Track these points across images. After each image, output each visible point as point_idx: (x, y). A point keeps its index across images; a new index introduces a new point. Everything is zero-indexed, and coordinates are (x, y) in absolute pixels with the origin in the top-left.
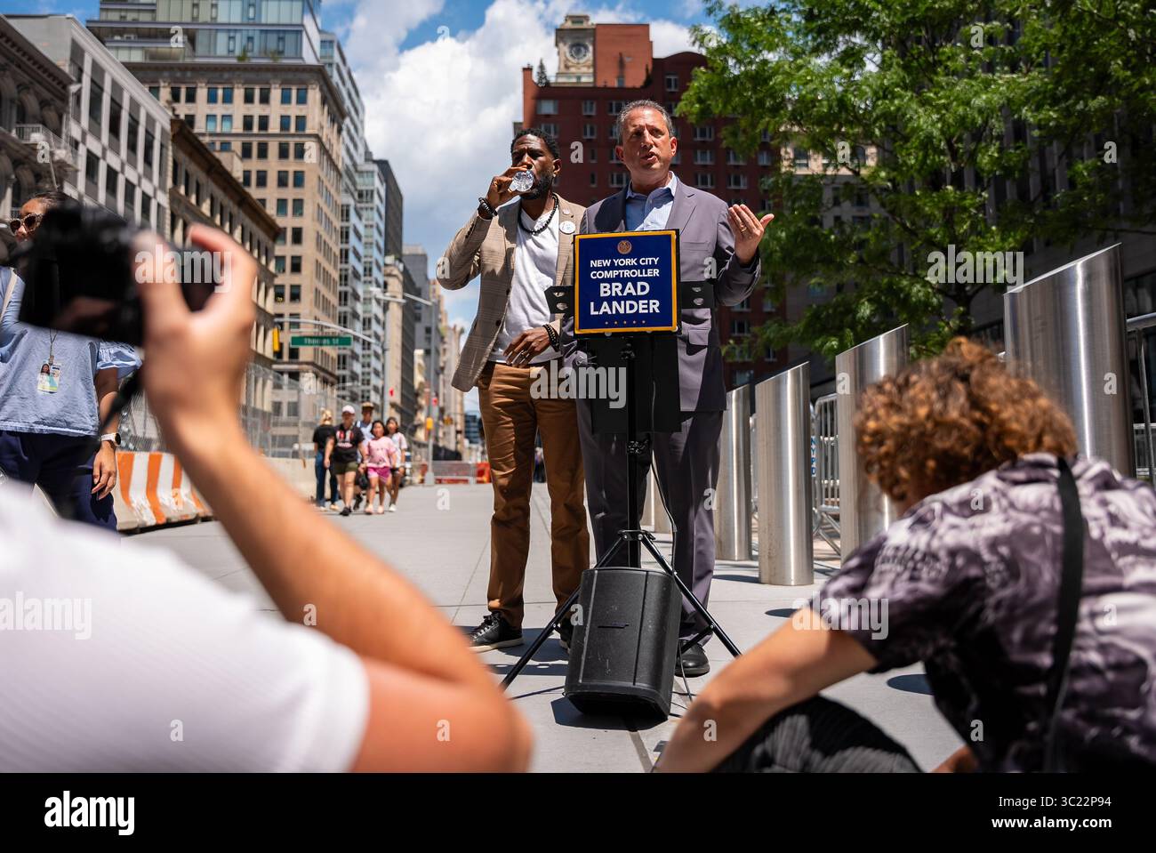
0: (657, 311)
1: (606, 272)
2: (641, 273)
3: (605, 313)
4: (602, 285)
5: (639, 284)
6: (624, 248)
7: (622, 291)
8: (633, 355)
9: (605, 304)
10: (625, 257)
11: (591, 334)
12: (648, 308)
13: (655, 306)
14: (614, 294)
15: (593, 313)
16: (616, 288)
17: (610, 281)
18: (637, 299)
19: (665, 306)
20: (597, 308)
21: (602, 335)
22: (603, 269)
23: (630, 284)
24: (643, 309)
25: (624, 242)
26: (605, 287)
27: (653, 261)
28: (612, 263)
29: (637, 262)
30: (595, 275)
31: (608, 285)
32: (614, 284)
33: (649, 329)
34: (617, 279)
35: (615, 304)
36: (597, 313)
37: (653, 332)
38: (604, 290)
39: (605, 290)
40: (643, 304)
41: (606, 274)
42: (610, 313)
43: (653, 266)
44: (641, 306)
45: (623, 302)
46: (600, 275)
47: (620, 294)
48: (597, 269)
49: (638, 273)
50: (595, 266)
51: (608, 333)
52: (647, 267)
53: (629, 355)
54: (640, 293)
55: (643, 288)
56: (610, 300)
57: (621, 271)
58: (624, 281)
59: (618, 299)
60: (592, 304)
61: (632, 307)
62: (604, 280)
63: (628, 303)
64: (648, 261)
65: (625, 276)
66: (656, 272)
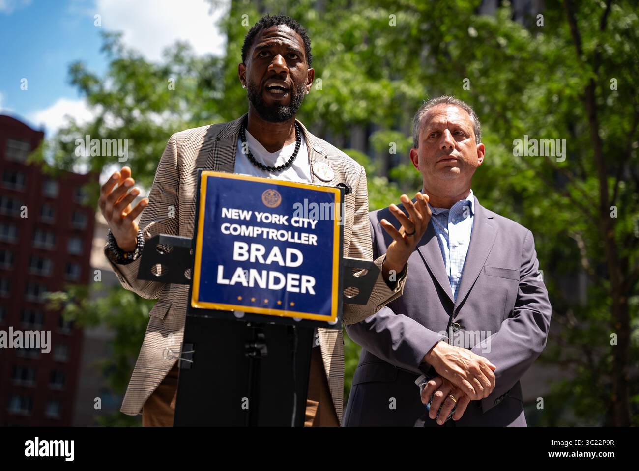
0: (312, 292)
1: (244, 227)
2: (293, 237)
3: (239, 284)
4: (237, 244)
5: (290, 251)
7: (265, 257)
8: (265, 351)
9: (239, 271)
10: (272, 211)
11: (215, 311)
12: (300, 286)
13: (308, 284)
14: (253, 260)
15: (221, 280)
16: (257, 252)
17: (249, 240)
18: (285, 270)
19: (323, 286)
20: (228, 275)
21: (231, 313)
22: (241, 222)
23: (276, 250)
24: (293, 286)
25: (272, 192)
26: (241, 248)
28: (253, 217)
29: (289, 220)
30: (227, 229)
31: (245, 246)
32: (254, 246)
33: (298, 316)
34: (259, 239)
35: (254, 272)
36: (226, 282)
37: (304, 320)
38: (239, 251)
39: (241, 251)
40: (293, 279)
41: (243, 230)
42: (245, 284)
43: (309, 230)
44: (290, 282)
45: (264, 273)
46: (235, 230)
47: (261, 261)
48: (232, 221)
49: (288, 236)
50: (229, 216)
51: (240, 312)
52: (301, 230)
53: (258, 351)
54: (289, 264)
55: (294, 258)
56: (247, 266)
57: (265, 230)
58: (269, 244)
59: (258, 266)
60: (221, 269)
61: (277, 281)
62: (241, 238)
63: (273, 274)
64: (303, 222)
65: (270, 237)
66: (313, 239)
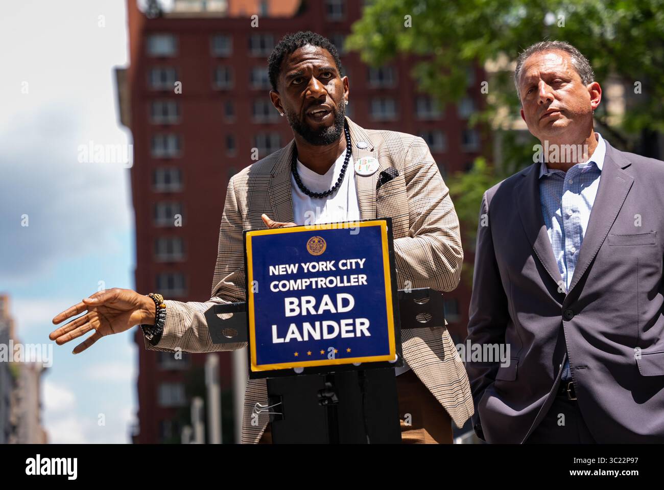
0: (367, 334)
1: (292, 282)
2: (342, 282)
3: (294, 340)
4: (287, 300)
5: (340, 297)
6: (316, 247)
7: (316, 308)
8: (335, 398)
9: (293, 327)
10: (318, 259)
11: (274, 371)
12: (354, 331)
13: (363, 326)
14: (304, 313)
15: (276, 340)
16: (308, 304)
17: (298, 294)
18: (338, 317)
19: (378, 327)
20: (282, 333)
21: (291, 371)
22: (288, 277)
23: (326, 298)
24: (347, 332)
25: (316, 239)
26: (292, 303)
27: (357, 263)
28: (301, 269)
29: (336, 265)
30: (276, 286)
31: (296, 300)
32: (304, 299)
33: (357, 361)
34: (309, 291)
35: (307, 326)
36: (281, 340)
37: (363, 364)
38: (291, 307)
40: (347, 325)
41: (292, 285)
42: (300, 339)
43: (358, 271)
44: (344, 329)
45: (317, 324)
46: (284, 286)
47: (313, 312)
48: (279, 278)
49: (337, 281)
50: (276, 273)
51: (299, 368)
52: (349, 273)
53: (329, 399)
54: (341, 310)
55: (346, 303)
56: (299, 321)
57: (314, 280)
58: (318, 294)
59: (311, 319)
60: (274, 328)
61: (331, 330)
62: (290, 293)
63: (326, 324)
64: (351, 263)
65: (319, 287)
66: (363, 279)
